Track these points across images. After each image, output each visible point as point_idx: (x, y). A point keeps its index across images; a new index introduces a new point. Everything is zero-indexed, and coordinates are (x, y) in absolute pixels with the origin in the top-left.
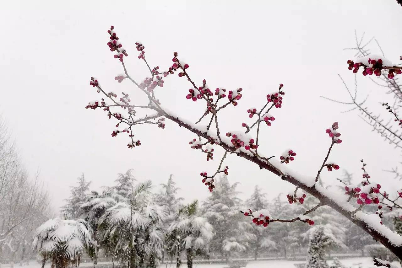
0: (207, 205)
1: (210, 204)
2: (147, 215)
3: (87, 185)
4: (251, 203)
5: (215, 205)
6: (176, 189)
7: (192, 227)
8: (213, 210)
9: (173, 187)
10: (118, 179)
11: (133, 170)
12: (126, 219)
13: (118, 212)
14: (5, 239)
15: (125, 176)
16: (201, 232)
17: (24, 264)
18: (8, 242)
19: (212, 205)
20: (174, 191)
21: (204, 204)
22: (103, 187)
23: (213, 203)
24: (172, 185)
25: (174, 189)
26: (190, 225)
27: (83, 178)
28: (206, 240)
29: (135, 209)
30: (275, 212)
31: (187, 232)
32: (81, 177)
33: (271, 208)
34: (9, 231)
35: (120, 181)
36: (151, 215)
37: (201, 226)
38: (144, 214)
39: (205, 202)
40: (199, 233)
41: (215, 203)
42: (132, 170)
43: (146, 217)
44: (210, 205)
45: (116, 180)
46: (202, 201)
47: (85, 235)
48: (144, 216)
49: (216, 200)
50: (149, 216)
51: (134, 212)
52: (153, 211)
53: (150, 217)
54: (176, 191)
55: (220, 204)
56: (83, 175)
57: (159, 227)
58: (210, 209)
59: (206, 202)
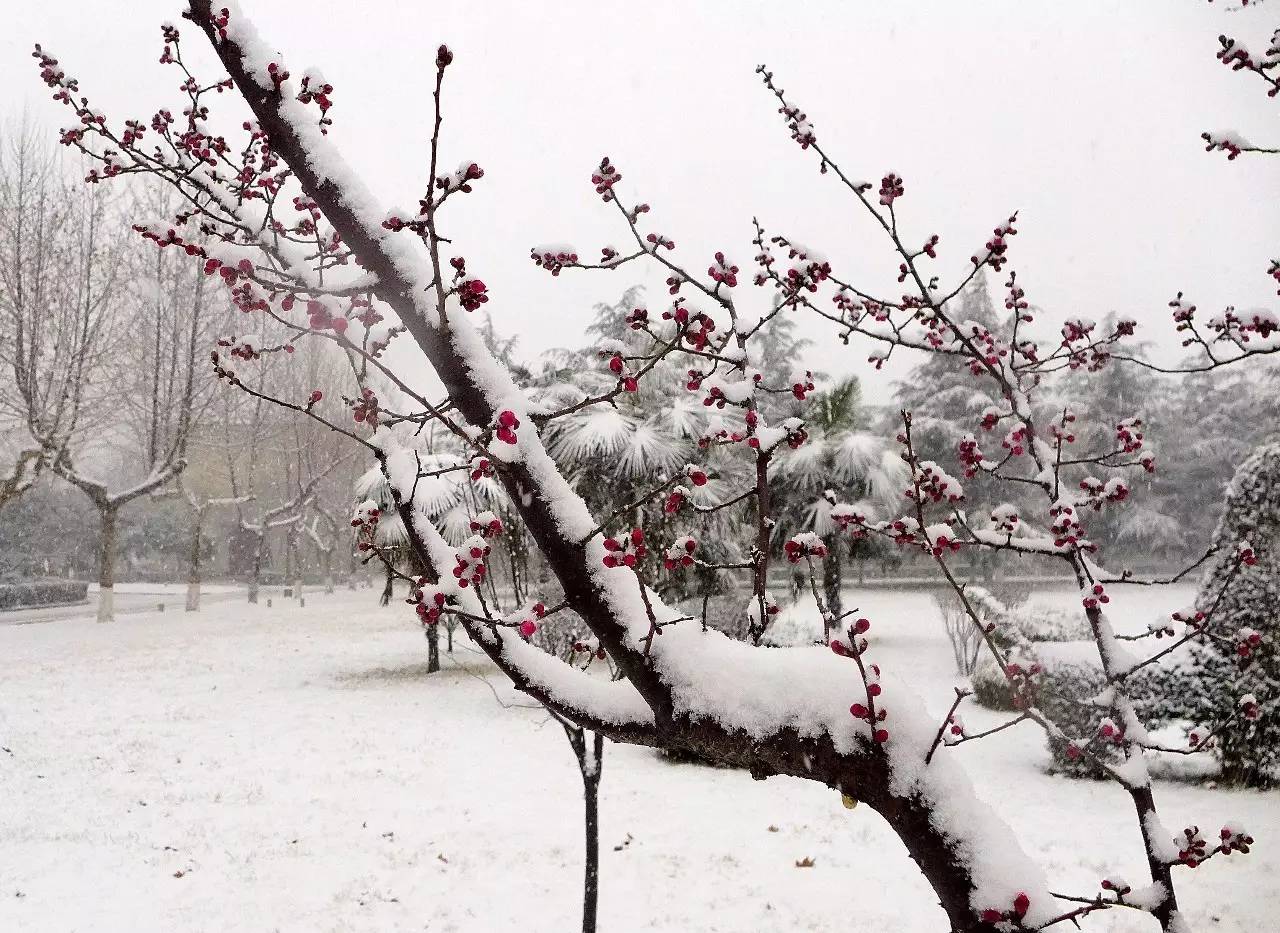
0: (915, 396)
1: (924, 389)
2: (677, 433)
3: (504, 351)
4: (1084, 383)
5: (940, 395)
6: (799, 344)
7: (836, 468)
8: (932, 411)
9: (786, 336)
10: (598, 321)
11: (644, 288)
12: (609, 447)
13: (583, 426)
14: (298, 517)
15: (617, 312)
16: (867, 481)
17: (358, 585)
18: (309, 524)
19: (931, 394)
20: (792, 353)
21: (901, 393)
22: (551, 353)
23: (934, 388)
24: (784, 330)
25: (791, 345)
26: (829, 461)
27: (491, 327)
28: (887, 507)
29: (637, 416)
30: (1186, 412)
31: (819, 483)
32: (482, 326)
33: (1166, 397)
34: (304, 497)
35: (605, 329)
36: (687, 432)
37: (867, 463)
38: (667, 429)
39: (903, 384)
40: (862, 486)
41: (942, 388)
42: (640, 291)
43: (673, 439)
44: (924, 393)
45: (592, 328)
46: (896, 383)
47: (490, 494)
48: (668, 434)
49: (948, 374)
50: (682, 434)
51: (634, 425)
52: (694, 418)
53: (686, 436)
54: (799, 351)
55: (958, 389)
56: (489, 320)
57: (717, 468)
58: (923, 408)
59: (910, 382)
